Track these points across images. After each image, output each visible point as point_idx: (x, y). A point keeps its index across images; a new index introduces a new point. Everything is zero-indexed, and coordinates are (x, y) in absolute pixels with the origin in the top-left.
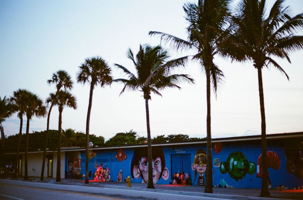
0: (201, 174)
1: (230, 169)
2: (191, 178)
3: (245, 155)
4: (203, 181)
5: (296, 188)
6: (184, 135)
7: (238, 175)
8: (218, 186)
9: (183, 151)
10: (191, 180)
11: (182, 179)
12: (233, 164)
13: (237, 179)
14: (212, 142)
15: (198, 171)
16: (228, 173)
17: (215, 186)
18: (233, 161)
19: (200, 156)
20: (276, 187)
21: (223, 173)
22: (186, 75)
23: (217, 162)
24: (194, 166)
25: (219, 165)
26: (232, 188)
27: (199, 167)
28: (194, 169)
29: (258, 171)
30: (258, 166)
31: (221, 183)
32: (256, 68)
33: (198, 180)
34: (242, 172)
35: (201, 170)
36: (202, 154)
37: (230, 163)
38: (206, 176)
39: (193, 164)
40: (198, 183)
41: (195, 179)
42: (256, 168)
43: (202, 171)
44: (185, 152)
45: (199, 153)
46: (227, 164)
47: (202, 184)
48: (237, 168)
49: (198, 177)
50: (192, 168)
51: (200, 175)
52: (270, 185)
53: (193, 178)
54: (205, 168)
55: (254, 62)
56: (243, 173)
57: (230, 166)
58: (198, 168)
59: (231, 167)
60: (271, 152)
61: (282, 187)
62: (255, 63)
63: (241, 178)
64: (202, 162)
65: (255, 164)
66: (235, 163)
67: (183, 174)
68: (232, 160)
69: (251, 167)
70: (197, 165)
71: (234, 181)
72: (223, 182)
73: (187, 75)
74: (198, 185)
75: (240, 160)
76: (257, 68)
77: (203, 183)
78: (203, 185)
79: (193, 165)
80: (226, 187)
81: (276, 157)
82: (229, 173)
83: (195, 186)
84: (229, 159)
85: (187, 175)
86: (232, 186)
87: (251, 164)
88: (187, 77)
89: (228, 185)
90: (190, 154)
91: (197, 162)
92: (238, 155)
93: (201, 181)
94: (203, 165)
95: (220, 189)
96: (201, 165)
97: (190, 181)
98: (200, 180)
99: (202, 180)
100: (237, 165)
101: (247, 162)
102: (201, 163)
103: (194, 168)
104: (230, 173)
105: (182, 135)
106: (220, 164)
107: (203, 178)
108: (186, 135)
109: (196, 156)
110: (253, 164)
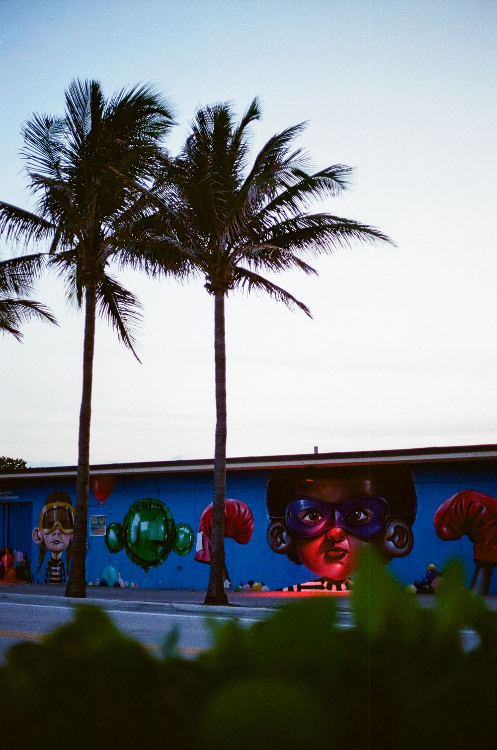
0: (57, 552)
1: (130, 541)
2: (30, 562)
3: (168, 508)
4: (61, 571)
5: (289, 588)
6: (15, 459)
7: (150, 556)
8: (98, 583)
9: (13, 495)
10: (29, 568)
11: (5, 564)
12: (138, 528)
13: (146, 565)
14: (92, 472)
15: (50, 545)
16: (124, 551)
17: (91, 584)
18: (139, 523)
19: (55, 507)
20: (241, 585)
21: (114, 551)
22: (34, 303)
23: (98, 523)
24: (40, 533)
25: (103, 531)
26: (134, 589)
27: (51, 535)
28: (39, 542)
29: (199, 547)
30: (200, 536)
31: (105, 576)
32: (210, 292)
33: (47, 569)
34: (160, 549)
35: (56, 542)
36: (61, 504)
37: (130, 527)
38: (68, 559)
39: (37, 528)
40: (47, 575)
41: (39, 567)
42: (194, 538)
43: (60, 546)
44: (17, 497)
45: (53, 501)
46: (123, 530)
47: (58, 579)
48: (147, 539)
49: (46, 561)
50: (34, 538)
51: (53, 556)
52: (227, 581)
53: (34, 565)
54: (66, 540)
55: (207, 278)
56: (162, 551)
57: (130, 535)
58: (50, 538)
59: (133, 536)
60: (232, 500)
61: (256, 584)
62: (209, 282)
63: (155, 563)
64: (60, 525)
65: (191, 530)
66: (144, 526)
67: (11, 552)
68: (137, 518)
69: (182, 536)
70: (46, 530)
71: (139, 570)
72: (112, 573)
73: (36, 303)
74: (46, 581)
75: (155, 519)
76: (214, 294)
77: (60, 576)
78: (60, 581)
79: (37, 530)
80: (117, 585)
81: (245, 511)
82: (127, 552)
83: (38, 582)
84: (128, 517)
85: (19, 556)
86: (132, 584)
87: (182, 529)
88: (36, 308)
89: (124, 581)
90: (31, 503)
91: (48, 523)
92: (152, 507)
93: (55, 571)
94: (62, 532)
95: (104, 590)
96: (57, 531)
97: (26, 572)
98: (53, 568)
99: (58, 568)
100: (147, 532)
101: (173, 523)
102: (57, 525)
103: (39, 539)
104: (129, 551)
105: (10, 460)
106: (105, 528)
107: (61, 562)
108: (19, 459)
109: (44, 509)
110: (187, 531)
